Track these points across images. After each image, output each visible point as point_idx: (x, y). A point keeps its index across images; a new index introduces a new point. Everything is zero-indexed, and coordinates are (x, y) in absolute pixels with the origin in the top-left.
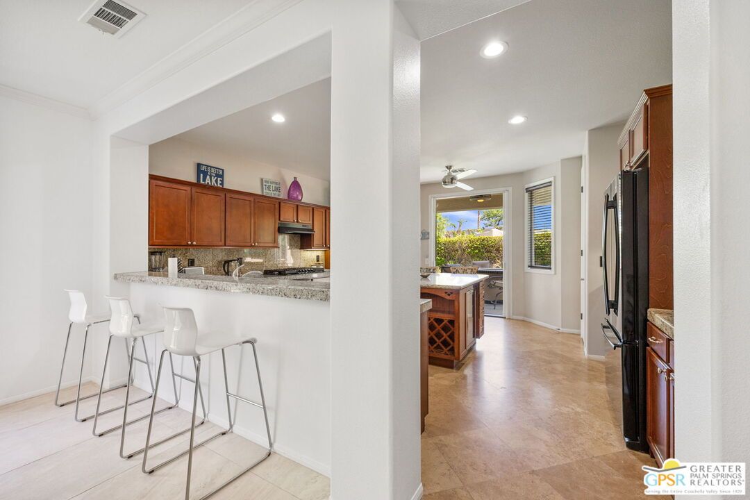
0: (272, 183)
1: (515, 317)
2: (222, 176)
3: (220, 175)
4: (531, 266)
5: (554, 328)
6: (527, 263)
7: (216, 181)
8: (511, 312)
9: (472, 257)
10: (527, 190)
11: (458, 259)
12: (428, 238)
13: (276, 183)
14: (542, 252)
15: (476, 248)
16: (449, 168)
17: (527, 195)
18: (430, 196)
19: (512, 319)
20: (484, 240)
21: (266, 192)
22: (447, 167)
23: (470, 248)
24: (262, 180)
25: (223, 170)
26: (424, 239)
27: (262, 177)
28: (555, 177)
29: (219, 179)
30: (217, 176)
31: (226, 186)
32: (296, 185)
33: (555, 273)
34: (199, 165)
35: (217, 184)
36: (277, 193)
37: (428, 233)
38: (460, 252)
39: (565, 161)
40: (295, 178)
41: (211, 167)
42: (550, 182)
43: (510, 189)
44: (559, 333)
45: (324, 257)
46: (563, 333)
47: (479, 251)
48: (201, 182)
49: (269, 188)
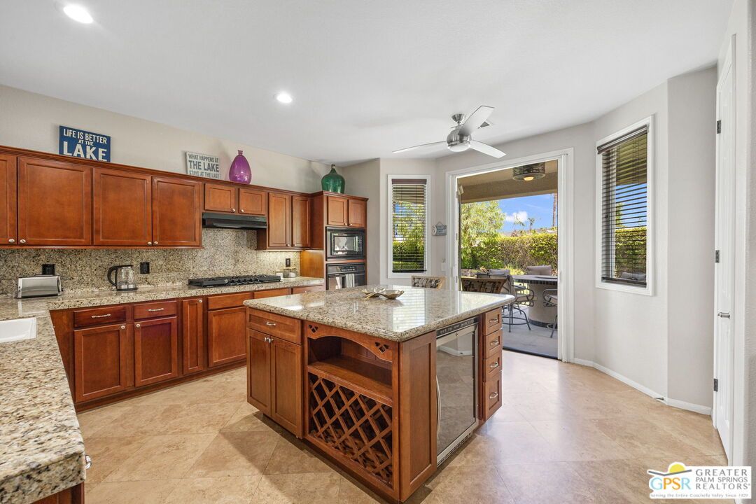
0: (203, 158)
1: (577, 361)
2: (107, 146)
3: (104, 144)
4: (607, 279)
5: (656, 395)
6: (599, 273)
7: (96, 153)
8: (572, 351)
9: (537, 259)
10: (600, 149)
11: (519, 262)
12: (445, 234)
13: (211, 159)
14: (634, 254)
15: (541, 248)
16: (457, 118)
17: (600, 159)
18: (447, 174)
19: (573, 364)
20: (552, 238)
21: (192, 171)
22: (454, 118)
23: (534, 248)
24: (185, 154)
25: (109, 138)
26: (440, 235)
27: (186, 150)
28: (654, 117)
29: (100, 150)
30: (97, 145)
31: (114, 160)
32: (241, 161)
33: (655, 293)
34: (62, 128)
35: (97, 157)
36: (213, 172)
37: (445, 227)
38: (521, 253)
39: (676, 82)
40: (240, 152)
41: (84, 132)
42: (645, 126)
43: (570, 151)
44: (663, 406)
45: (298, 261)
46: (670, 407)
47: (546, 252)
48: (66, 152)
49: (197, 165)
